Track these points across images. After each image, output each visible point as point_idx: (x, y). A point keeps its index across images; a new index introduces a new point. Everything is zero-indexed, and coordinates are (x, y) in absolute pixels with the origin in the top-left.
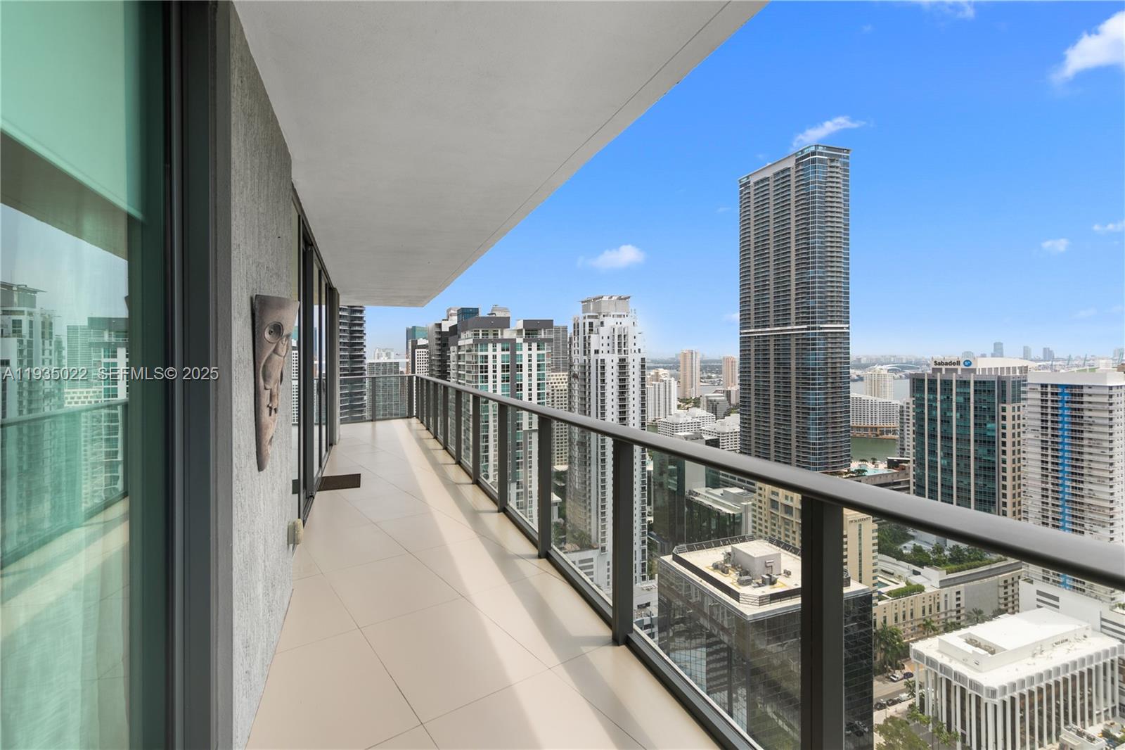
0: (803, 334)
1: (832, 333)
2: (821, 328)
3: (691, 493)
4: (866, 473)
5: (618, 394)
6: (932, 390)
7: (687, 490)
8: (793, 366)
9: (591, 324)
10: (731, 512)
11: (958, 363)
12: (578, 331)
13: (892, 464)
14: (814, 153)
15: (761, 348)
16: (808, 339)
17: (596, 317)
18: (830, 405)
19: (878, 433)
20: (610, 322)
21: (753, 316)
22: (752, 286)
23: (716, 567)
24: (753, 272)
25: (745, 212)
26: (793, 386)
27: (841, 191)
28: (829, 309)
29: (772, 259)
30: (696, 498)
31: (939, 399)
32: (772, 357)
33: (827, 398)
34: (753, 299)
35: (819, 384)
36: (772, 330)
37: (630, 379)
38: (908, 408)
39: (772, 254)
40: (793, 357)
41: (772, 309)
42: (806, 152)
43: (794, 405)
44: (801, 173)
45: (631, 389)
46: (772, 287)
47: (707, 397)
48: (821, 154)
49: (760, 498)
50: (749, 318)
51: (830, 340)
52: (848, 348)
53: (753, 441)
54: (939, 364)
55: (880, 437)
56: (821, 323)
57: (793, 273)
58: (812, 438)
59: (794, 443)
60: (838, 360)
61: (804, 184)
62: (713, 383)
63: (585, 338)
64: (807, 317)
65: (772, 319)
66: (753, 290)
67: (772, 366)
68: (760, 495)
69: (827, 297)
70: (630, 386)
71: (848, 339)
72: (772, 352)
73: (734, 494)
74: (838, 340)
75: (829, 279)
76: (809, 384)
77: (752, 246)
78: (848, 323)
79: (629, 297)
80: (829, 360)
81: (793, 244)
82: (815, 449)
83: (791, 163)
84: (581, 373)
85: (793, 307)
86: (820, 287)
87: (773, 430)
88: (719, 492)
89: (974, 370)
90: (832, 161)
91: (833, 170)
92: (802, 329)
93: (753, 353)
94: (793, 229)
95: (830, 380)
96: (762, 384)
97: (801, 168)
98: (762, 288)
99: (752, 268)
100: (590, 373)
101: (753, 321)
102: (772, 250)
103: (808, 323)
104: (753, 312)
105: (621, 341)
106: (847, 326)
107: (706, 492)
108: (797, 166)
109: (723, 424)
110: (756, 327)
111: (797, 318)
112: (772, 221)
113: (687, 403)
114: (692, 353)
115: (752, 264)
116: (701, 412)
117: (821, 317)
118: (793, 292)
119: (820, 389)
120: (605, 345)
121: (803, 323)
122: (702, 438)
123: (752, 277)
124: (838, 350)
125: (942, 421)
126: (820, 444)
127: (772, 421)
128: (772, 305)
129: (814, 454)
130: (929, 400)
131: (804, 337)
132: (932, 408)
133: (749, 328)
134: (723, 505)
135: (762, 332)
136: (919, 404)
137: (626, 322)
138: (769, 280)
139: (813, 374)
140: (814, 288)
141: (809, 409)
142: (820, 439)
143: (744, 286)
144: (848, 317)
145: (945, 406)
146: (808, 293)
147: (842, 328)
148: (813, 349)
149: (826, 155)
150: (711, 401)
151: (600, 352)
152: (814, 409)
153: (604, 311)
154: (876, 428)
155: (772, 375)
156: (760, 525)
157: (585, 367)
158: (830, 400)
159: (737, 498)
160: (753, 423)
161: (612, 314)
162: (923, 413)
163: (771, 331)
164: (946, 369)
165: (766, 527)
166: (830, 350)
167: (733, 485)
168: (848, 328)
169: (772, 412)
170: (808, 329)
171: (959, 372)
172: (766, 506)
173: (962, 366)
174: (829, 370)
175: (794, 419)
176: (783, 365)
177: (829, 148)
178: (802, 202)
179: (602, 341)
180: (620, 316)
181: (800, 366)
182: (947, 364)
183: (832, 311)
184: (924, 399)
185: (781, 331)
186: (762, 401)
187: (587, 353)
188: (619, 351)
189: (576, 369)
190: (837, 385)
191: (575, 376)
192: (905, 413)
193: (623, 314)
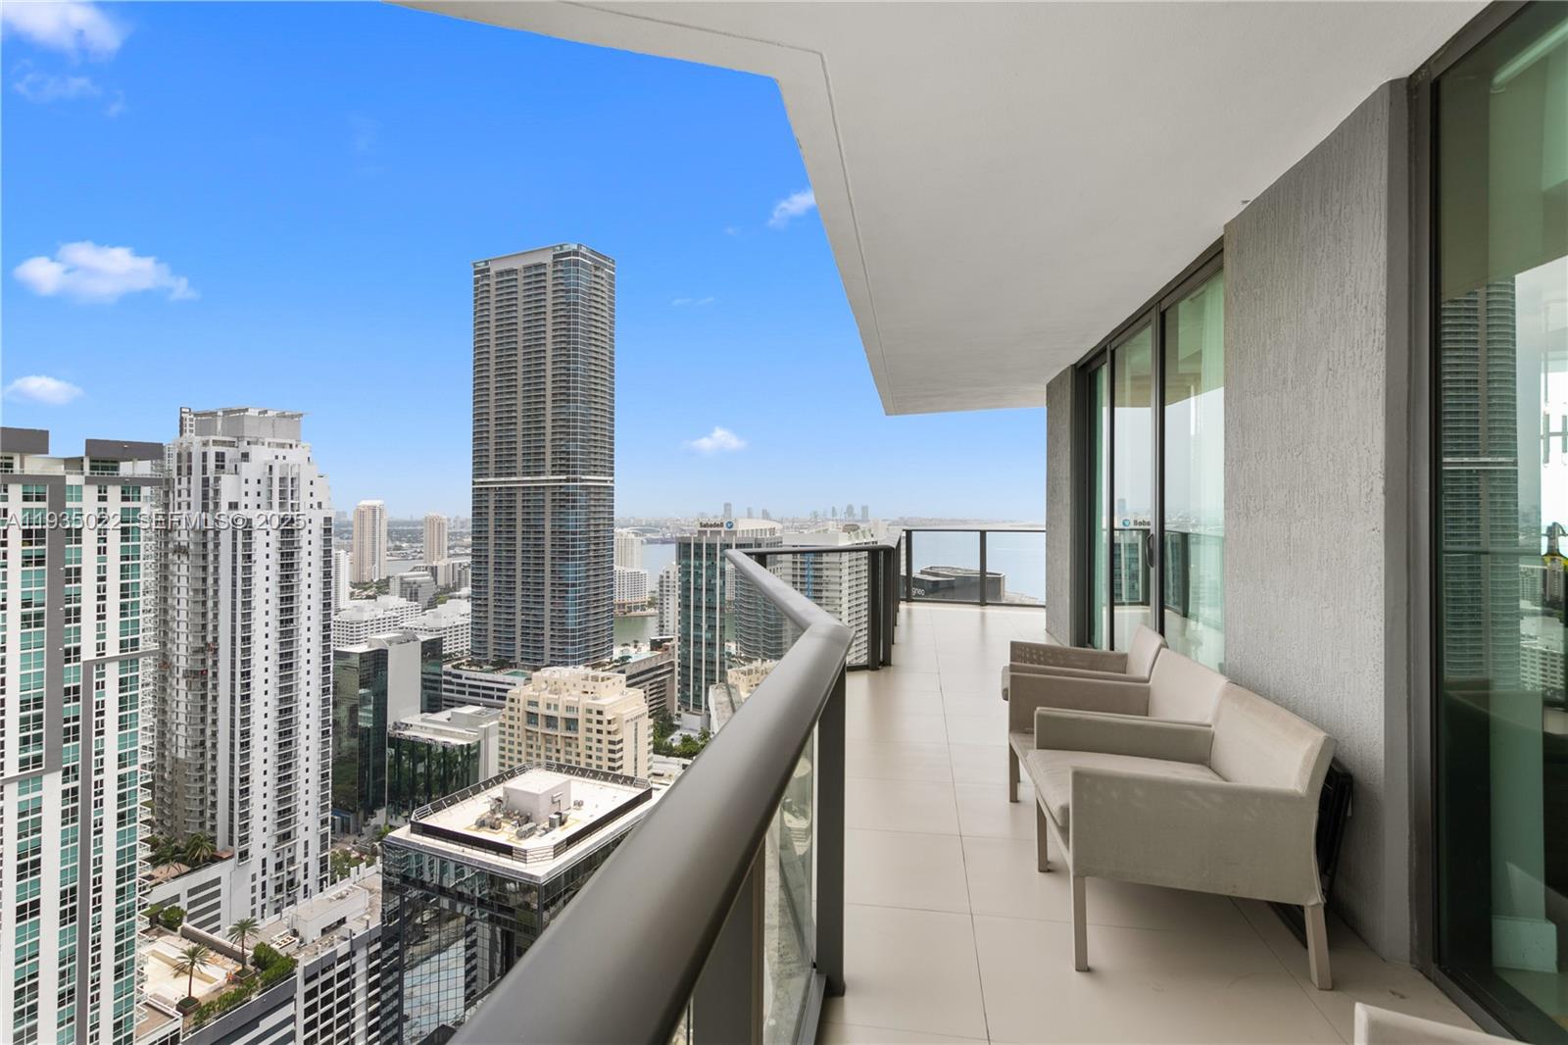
0: (561, 487)
1: (595, 487)
2: (583, 481)
3: (396, 726)
4: (630, 660)
5: (278, 579)
6: (698, 556)
7: (390, 723)
8: (548, 529)
9: (220, 457)
10: (465, 743)
11: (722, 525)
12: (190, 468)
13: (656, 645)
14: (576, 253)
15: (504, 504)
16: (568, 494)
17: (231, 444)
18: (592, 579)
19: (626, 610)
20: (261, 455)
21: (492, 459)
22: (492, 417)
23: (481, 824)
24: (492, 398)
25: (482, 310)
26: (548, 555)
27: (606, 309)
28: (593, 456)
29: (520, 383)
30: (407, 733)
31: (704, 565)
32: (519, 517)
33: (588, 570)
34: (492, 435)
35: (580, 552)
36: (519, 479)
37: (303, 553)
38: (668, 577)
39: (520, 376)
40: (548, 516)
41: (520, 452)
42: (566, 249)
43: (548, 581)
44: (560, 274)
45: (304, 569)
46: (520, 420)
47: (402, 578)
48: (584, 256)
49: (512, 714)
50: (487, 462)
51: (592, 496)
52: (612, 507)
53: (491, 634)
54: (705, 526)
55: (628, 615)
56: (583, 474)
57: (549, 405)
58: (571, 624)
59: (547, 632)
60: (602, 522)
61: (565, 290)
62: (405, 557)
63: (206, 481)
64: (564, 465)
65: (520, 464)
66: (492, 422)
67: (519, 529)
68: (511, 709)
69: (589, 440)
70: (303, 565)
71: (612, 495)
72: (519, 511)
73: (468, 716)
74: (602, 496)
75: (593, 418)
76: (568, 553)
77: (493, 361)
78: (612, 475)
79: (301, 415)
80: (592, 522)
81: (549, 366)
82: (574, 637)
83: (548, 259)
84: (196, 544)
85: (548, 450)
86: (582, 428)
87: (519, 617)
88: (443, 716)
89: (735, 532)
90: (597, 268)
91: (597, 280)
92: (560, 480)
93: (491, 511)
94: (549, 347)
95: (592, 547)
96: (504, 554)
97: (560, 267)
98: (506, 421)
99: (492, 392)
100: (217, 546)
101: (492, 465)
102: (520, 370)
103: (568, 473)
104: (492, 454)
105: (287, 489)
106: (611, 478)
107: (423, 720)
108: (555, 264)
109: (437, 616)
110: (496, 475)
111: (553, 466)
112: (521, 332)
113: (366, 589)
114: (374, 512)
115: (492, 386)
116: (394, 601)
117: (583, 466)
118: (549, 431)
119: (581, 559)
120: (252, 494)
121: (561, 472)
122: (415, 640)
123: (492, 404)
124: (601, 509)
125: (707, 590)
126: (580, 630)
127: (519, 605)
128: (519, 446)
129: (573, 644)
130: (695, 567)
131: (562, 490)
132: (698, 575)
133: (487, 475)
134: (452, 734)
135: (505, 482)
136: (685, 572)
137: (295, 456)
138: (515, 411)
139: (573, 540)
140: (575, 427)
141: (567, 585)
142: (580, 623)
143: (479, 418)
144: (612, 468)
145: (710, 572)
146: (568, 434)
147: (606, 481)
148: (573, 507)
149: (590, 259)
150: (408, 583)
151: (241, 506)
152: (574, 585)
153: (249, 434)
154: (624, 605)
155: (519, 542)
156: (510, 751)
157: (205, 533)
158: (591, 573)
159: (472, 721)
160: (491, 609)
161: (267, 440)
162: (689, 582)
163: (519, 482)
164: (711, 532)
165: (520, 752)
166: (593, 509)
167: (463, 703)
168: (612, 481)
169: (519, 592)
170: (567, 480)
171: (723, 535)
172: (521, 723)
173: (725, 528)
174: (592, 534)
175: (547, 600)
176: (534, 528)
177: (593, 252)
178: (562, 313)
179: (245, 488)
180: (282, 446)
181: (557, 529)
182: (711, 526)
183: (596, 459)
184: (690, 566)
185: (532, 481)
186: (504, 579)
187: (211, 507)
188: (282, 505)
189: (183, 538)
190: (600, 553)
191: (181, 550)
192: (665, 584)
193: (289, 441)
